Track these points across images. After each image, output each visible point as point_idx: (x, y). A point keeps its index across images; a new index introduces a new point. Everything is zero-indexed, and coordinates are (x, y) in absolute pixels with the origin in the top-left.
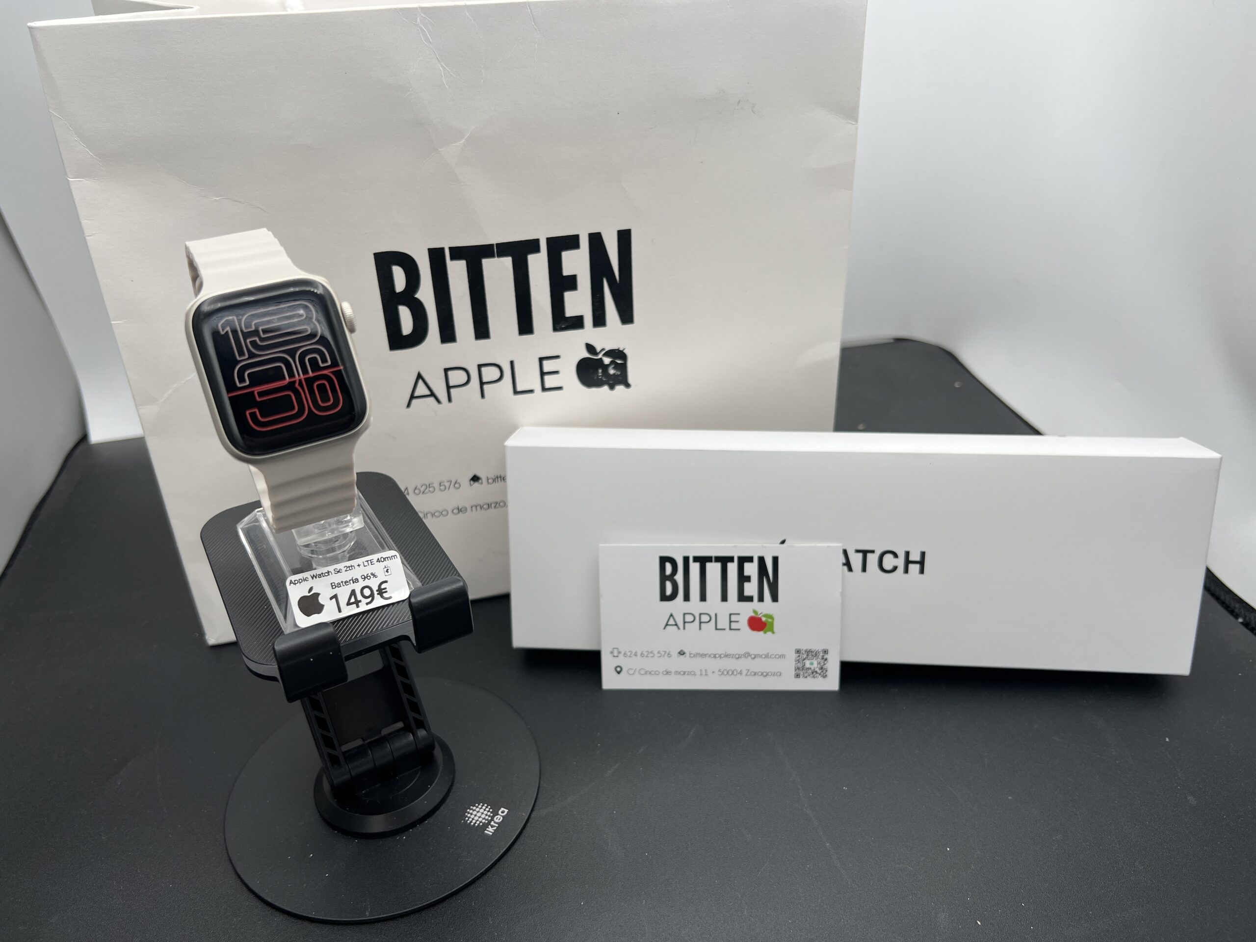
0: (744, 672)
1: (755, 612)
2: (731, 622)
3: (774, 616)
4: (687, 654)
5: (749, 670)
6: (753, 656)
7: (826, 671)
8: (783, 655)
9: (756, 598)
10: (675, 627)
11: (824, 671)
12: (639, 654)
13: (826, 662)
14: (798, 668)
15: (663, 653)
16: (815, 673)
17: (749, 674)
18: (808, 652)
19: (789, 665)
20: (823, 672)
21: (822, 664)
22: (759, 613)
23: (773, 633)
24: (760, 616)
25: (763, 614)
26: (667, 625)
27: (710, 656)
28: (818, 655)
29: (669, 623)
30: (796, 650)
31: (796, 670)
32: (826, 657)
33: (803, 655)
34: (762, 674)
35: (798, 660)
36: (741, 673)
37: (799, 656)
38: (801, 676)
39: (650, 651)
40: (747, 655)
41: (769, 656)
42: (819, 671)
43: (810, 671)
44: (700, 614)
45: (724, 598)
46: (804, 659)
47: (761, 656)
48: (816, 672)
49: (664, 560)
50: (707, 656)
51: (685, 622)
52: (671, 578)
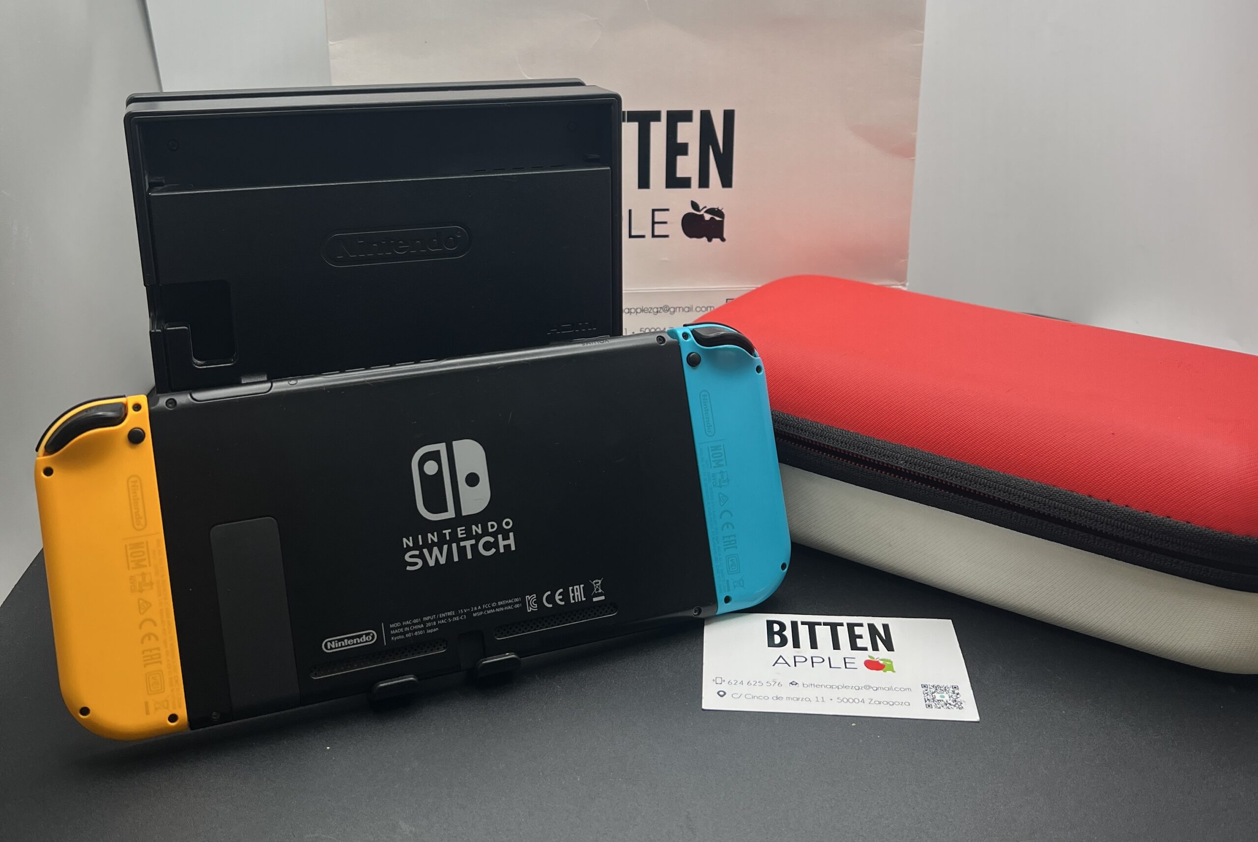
0: (867, 701)
1: (870, 657)
2: (845, 663)
3: (891, 660)
4: (800, 684)
5: (872, 699)
6: (875, 689)
7: (961, 703)
8: (908, 689)
9: (870, 647)
10: (786, 664)
11: (959, 704)
12: (745, 683)
13: (958, 696)
14: (928, 700)
15: (773, 683)
16: (948, 705)
17: (873, 702)
18: (936, 688)
19: (918, 698)
20: (957, 704)
21: (955, 698)
22: (875, 658)
23: (894, 672)
24: (877, 660)
25: (881, 658)
26: (776, 663)
27: (826, 687)
28: (948, 690)
29: (778, 662)
30: (922, 685)
31: (926, 701)
32: (956, 691)
33: (931, 690)
34: (888, 703)
35: (927, 693)
36: (863, 701)
37: (926, 690)
38: (934, 707)
39: (758, 682)
40: (867, 687)
41: (893, 688)
42: (952, 703)
43: (943, 703)
44: (812, 658)
45: (836, 646)
46: (933, 693)
47: (884, 689)
48: (950, 704)
49: (770, 624)
50: (823, 687)
51: (795, 662)
52: (780, 633)
